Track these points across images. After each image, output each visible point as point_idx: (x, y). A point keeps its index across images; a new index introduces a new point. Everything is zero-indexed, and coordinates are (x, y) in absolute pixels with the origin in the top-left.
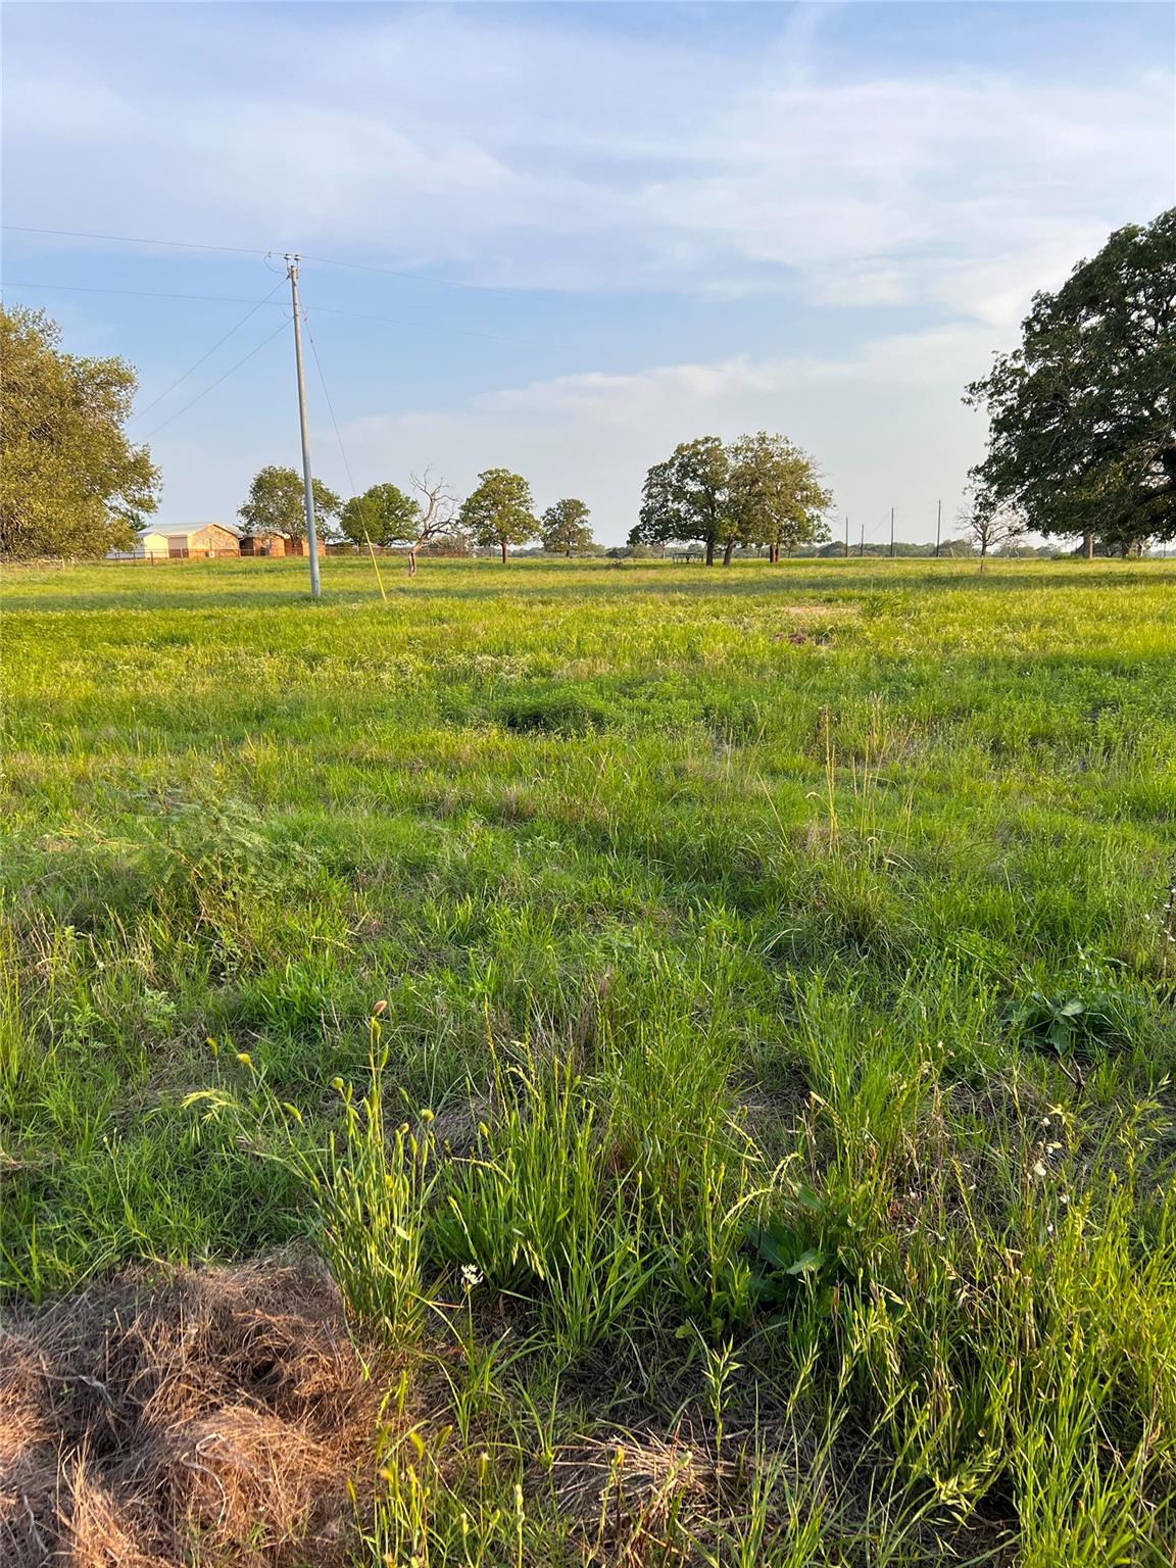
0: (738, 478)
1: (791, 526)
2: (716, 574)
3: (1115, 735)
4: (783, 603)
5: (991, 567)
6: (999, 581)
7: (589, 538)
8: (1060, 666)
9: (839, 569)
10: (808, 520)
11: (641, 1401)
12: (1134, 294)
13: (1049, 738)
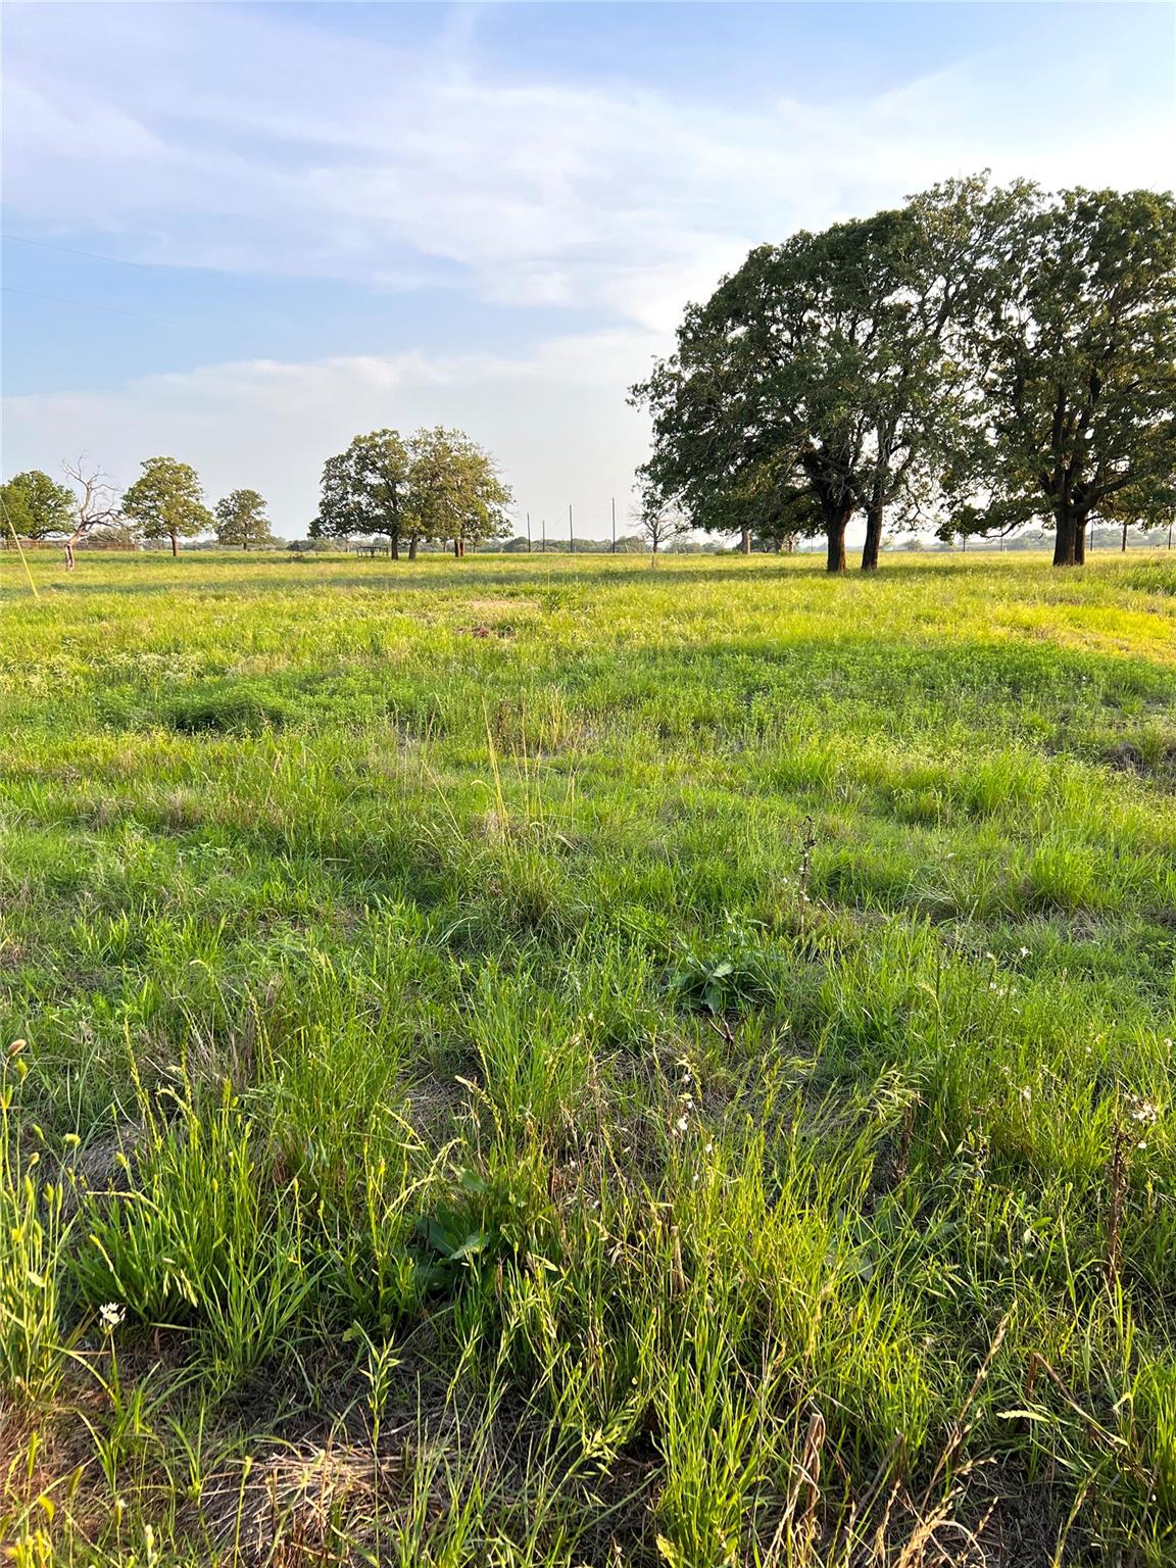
0: (417, 473)
1: (474, 521)
2: (402, 568)
3: (766, 716)
4: (467, 597)
5: (661, 562)
6: (667, 576)
7: (267, 530)
8: (719, 654)
9: (523, 564)
10: (490, 515)
11: (306, 1412)
12: (773, 308)
13: (711, 722)
